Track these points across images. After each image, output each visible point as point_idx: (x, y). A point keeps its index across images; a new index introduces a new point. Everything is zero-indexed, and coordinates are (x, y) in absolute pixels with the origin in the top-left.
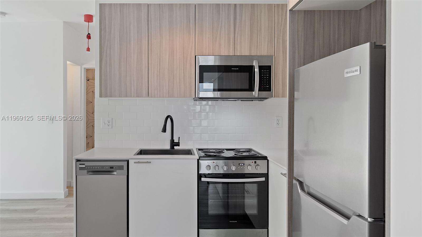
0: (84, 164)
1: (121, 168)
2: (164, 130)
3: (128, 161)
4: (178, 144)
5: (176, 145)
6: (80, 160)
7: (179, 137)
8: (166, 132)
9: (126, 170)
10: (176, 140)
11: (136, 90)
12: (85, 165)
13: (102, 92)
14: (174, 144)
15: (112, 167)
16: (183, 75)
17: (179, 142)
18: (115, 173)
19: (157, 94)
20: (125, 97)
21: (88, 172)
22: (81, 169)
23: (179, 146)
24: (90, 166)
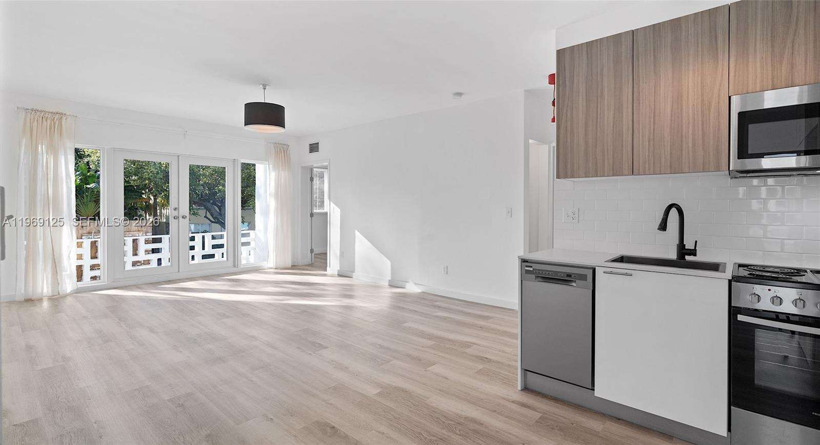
0: (531, 267)
1: (583, 277)
2: (663, 227)
3: (595, 268)
4: (693, 252)
5: (690, 254)
6: (527, 261)
7: (696, 242)
8: (665, 231)
9: (591, 281)
10: (689, 245)
11: (611, 166)
12: (533, 267)
13: (560, 170)
14: (684, 251)
15: (569, 275)
16: (700, 133)
17: (695, 250)
18: (574, 284)
19: (649, 169)
20: (594, 177)
21: (537, 277)
22: (527, 271)
23: (695, 255)
24: (539, 270)
